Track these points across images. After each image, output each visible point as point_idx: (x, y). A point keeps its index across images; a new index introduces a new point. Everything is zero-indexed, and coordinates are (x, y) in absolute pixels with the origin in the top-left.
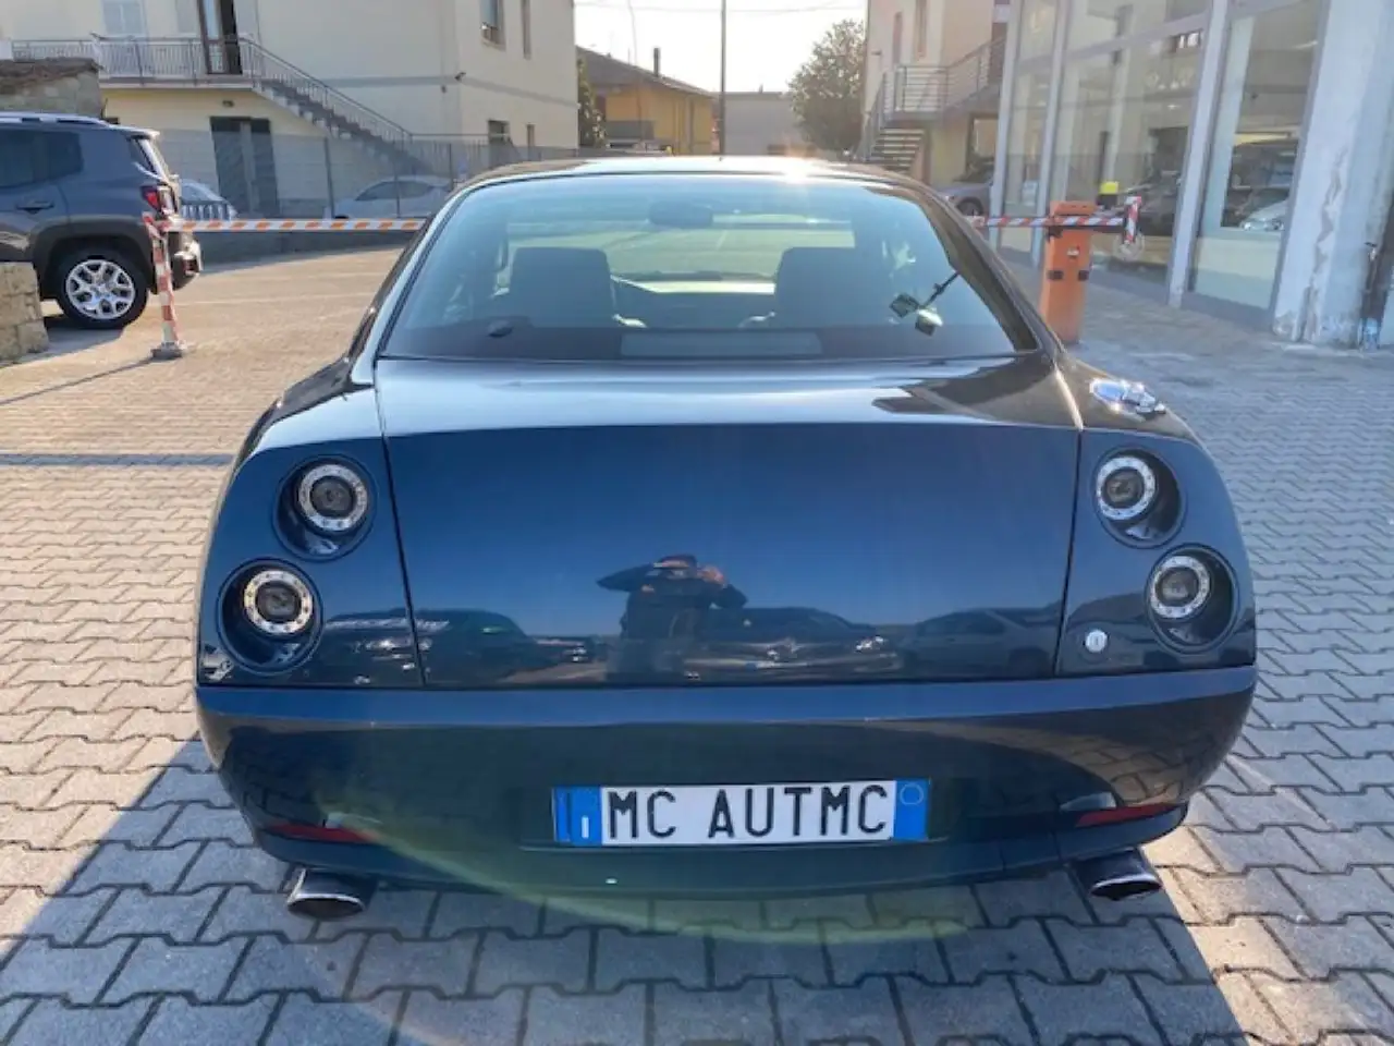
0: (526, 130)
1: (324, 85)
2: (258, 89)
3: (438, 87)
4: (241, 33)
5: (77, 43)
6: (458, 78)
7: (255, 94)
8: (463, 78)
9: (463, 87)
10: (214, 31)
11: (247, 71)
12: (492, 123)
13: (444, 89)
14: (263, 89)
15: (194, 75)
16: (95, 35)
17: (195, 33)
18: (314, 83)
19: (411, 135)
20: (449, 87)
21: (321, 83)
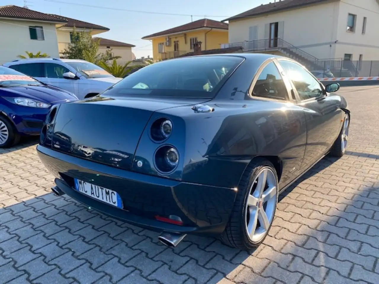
0: (359, 56)
1: (296, 48)
2: (280, 50)
3: (329, 45)
4: (279, 37)
5: (242, 43)
6: (336, 42)
7: (279, 52)
8: (337, 42)
9: (337, 45)
10: (273, 37)
11: (278, 46)
12: (346, 55)
13: (331, 46)
14: (281, 50)
15: (265, 48)
16: (245, 41)
17: (268, 38)
18: (294, 47)
19: (318, 59)
20: (332, 45)
21: (295, 47)
